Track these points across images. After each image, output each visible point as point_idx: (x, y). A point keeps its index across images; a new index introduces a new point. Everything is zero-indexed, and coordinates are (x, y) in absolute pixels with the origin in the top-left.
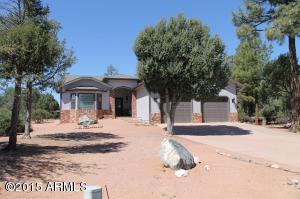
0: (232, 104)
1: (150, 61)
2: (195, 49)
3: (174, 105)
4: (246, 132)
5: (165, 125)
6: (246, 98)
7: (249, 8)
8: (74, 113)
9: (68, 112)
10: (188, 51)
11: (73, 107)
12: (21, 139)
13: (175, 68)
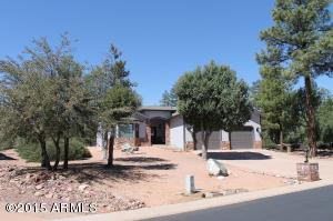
0: (256, 133)
1: (189, 101)
2: (225, 91)
3: (208, 135)
4: (267, 157)
5: (199, 152)
6: (271, 125)
7: (269, 51)
10: (219, 93)
13: (210, 106)
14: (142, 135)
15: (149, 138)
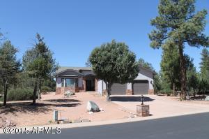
0: (150, 85)
1: (96, 65)
8: (63, 89)
9: (60, 88)
11: (63, 86)
12: (37, 101)
14: (80, 86)
15: (85, 87)
